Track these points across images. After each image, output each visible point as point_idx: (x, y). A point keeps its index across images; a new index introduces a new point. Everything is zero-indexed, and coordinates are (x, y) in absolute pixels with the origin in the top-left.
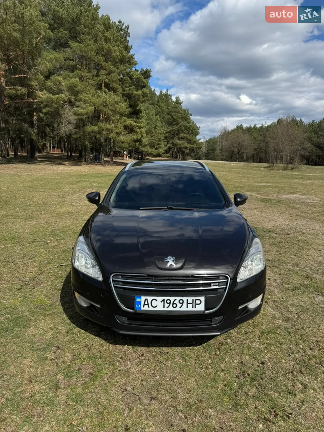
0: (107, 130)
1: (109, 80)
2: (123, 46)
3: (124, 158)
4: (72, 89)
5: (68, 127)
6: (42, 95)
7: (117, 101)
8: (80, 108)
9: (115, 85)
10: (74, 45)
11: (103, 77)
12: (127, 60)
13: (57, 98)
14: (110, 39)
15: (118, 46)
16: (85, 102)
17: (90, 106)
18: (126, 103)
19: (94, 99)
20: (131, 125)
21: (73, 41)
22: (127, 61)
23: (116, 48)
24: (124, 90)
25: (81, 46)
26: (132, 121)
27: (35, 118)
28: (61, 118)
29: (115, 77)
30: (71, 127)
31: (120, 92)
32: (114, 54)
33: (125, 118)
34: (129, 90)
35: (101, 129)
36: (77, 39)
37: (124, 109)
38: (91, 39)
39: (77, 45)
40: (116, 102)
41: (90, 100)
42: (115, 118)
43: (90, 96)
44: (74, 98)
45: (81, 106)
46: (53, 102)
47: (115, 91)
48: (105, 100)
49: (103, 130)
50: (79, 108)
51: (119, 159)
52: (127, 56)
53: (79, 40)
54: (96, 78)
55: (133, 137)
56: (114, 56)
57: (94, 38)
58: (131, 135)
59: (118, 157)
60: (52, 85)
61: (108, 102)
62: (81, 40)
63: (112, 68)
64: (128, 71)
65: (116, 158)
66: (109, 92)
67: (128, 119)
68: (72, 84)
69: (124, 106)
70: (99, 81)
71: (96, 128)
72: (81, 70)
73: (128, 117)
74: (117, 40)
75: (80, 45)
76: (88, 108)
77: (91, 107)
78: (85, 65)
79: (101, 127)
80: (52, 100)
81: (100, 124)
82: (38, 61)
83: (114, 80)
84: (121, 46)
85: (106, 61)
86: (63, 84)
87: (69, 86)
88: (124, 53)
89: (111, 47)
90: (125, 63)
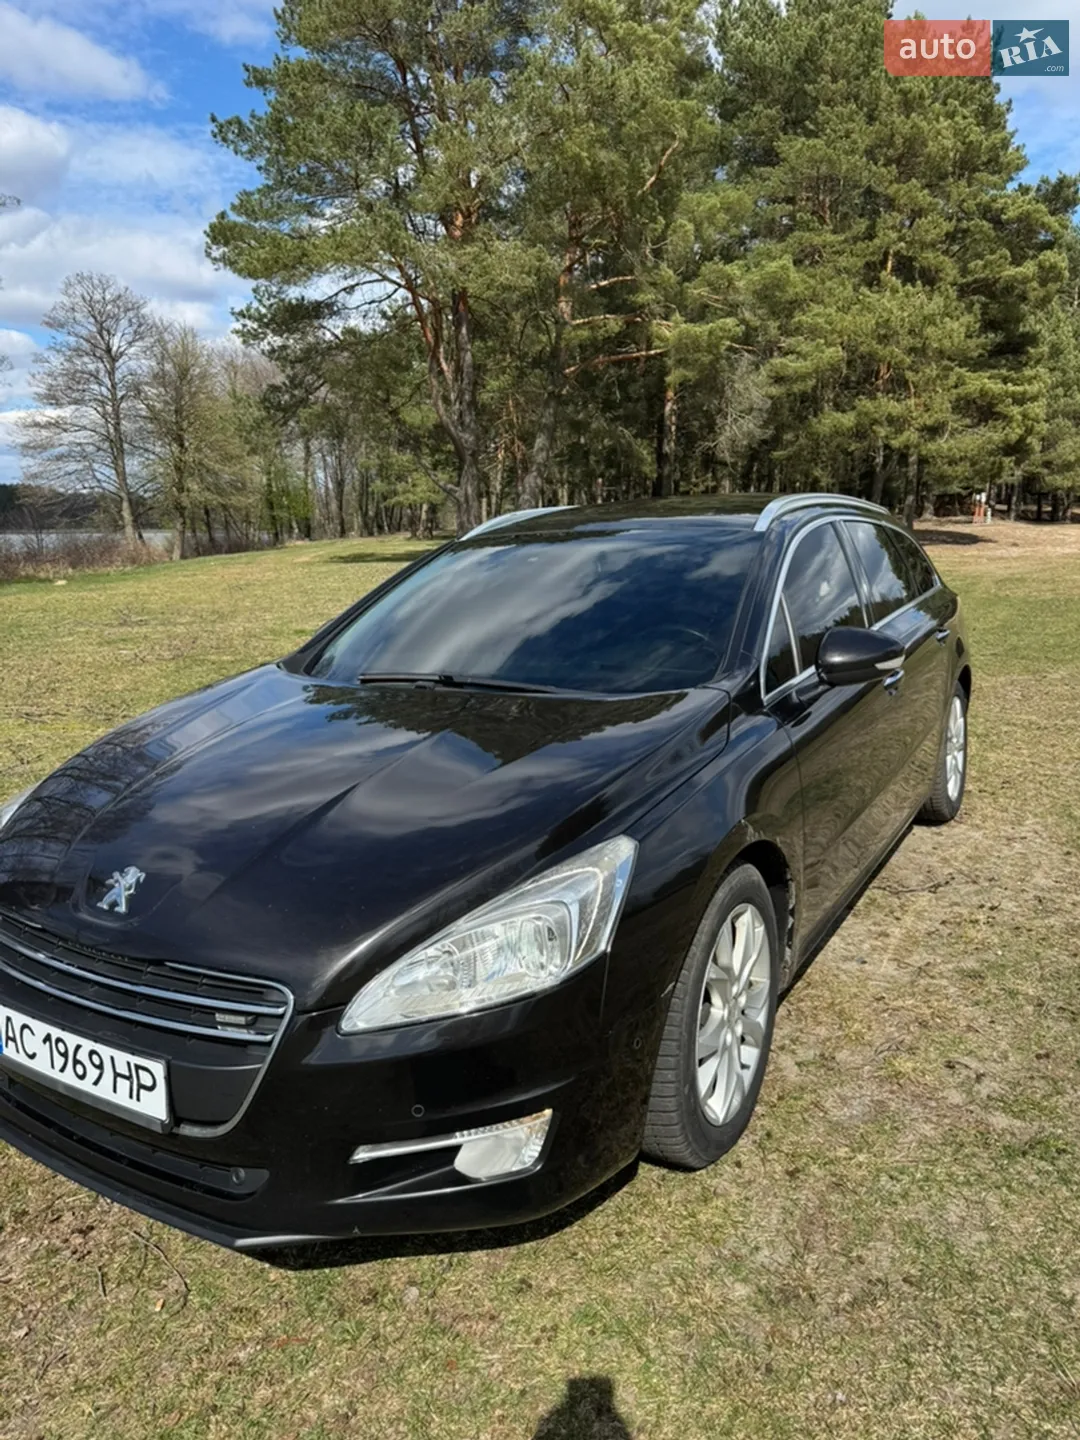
0: (891, 420)
1: (910, 244)
2: (972, 111)
3: (976, 518)
4: (770, 297)
5: (741, 425)
6: (669, 330)
7: (933, 315)
8: (793, 357)
9: (930, 257)
10: (792, 146)
11: (887, 236)
12: (984, 159)
13: (711, 333)
14: (922, 97)
15: (951, 115)
16: (814, 332)
17: (829, 345)
18: (967, 318)
19: (847, 321)
20: (983, 393)
21: (792, 137)
22: (984, 164)
23: (945, 123)
24: (964, 272)
25: (815, 146)
26: (989, 378)
27: (669, 407)
28: (721, 397)
29: (934, 227)
30: (750, 424)
31: (950, 279)
32: (932, 147)
33: (963, 370)
34: (985, 266)
35: (866, 421)
36: (804, 128)
37: (956, 340)
38: (852, 113)
39: (799, 146)
40: (925, 318)
41: (830, 324)
42: (920, 374)
43: (832, 310)
44: (777, 324)
45: (798, 349)
46: (697, 349)
47: (930, 279)
48: (885, 315)
49: (875, 422)
50: (790, 357)
51: (957, 522)
52: (985, 143)
53: (812, 127)
54: (864, 246)
55: (990, 438)
56: (933, 155)
57: (865, 109)
58: (982, 429)
59: (955, 515)
60: (704, 291)
61: (895, 323)
62: (816, 124)
63: (924, 197)
64: (986, 198)
65: (944, 519)
66: (904, 285)
67: (976, 375)
68: (768, 281)
69: (958, 328)
70: (873, 254)
71: (848, 420)
72: (811, 225)
73: (977, 365)
74: (947, 96)
75: (812, 142)
76: (823, 352)
77: (832, 349)
78: (830, 207)
79: (866, 414)
80: (696, 339)
81: (863, 403)
82: (657, 226)
83: (929, 238)
84: (966, 112)
85: (905, 176)
86: (740, 284)
87: (758, 287)
88: (976, 134)
89: (924, 124)
90: (976, 169)
